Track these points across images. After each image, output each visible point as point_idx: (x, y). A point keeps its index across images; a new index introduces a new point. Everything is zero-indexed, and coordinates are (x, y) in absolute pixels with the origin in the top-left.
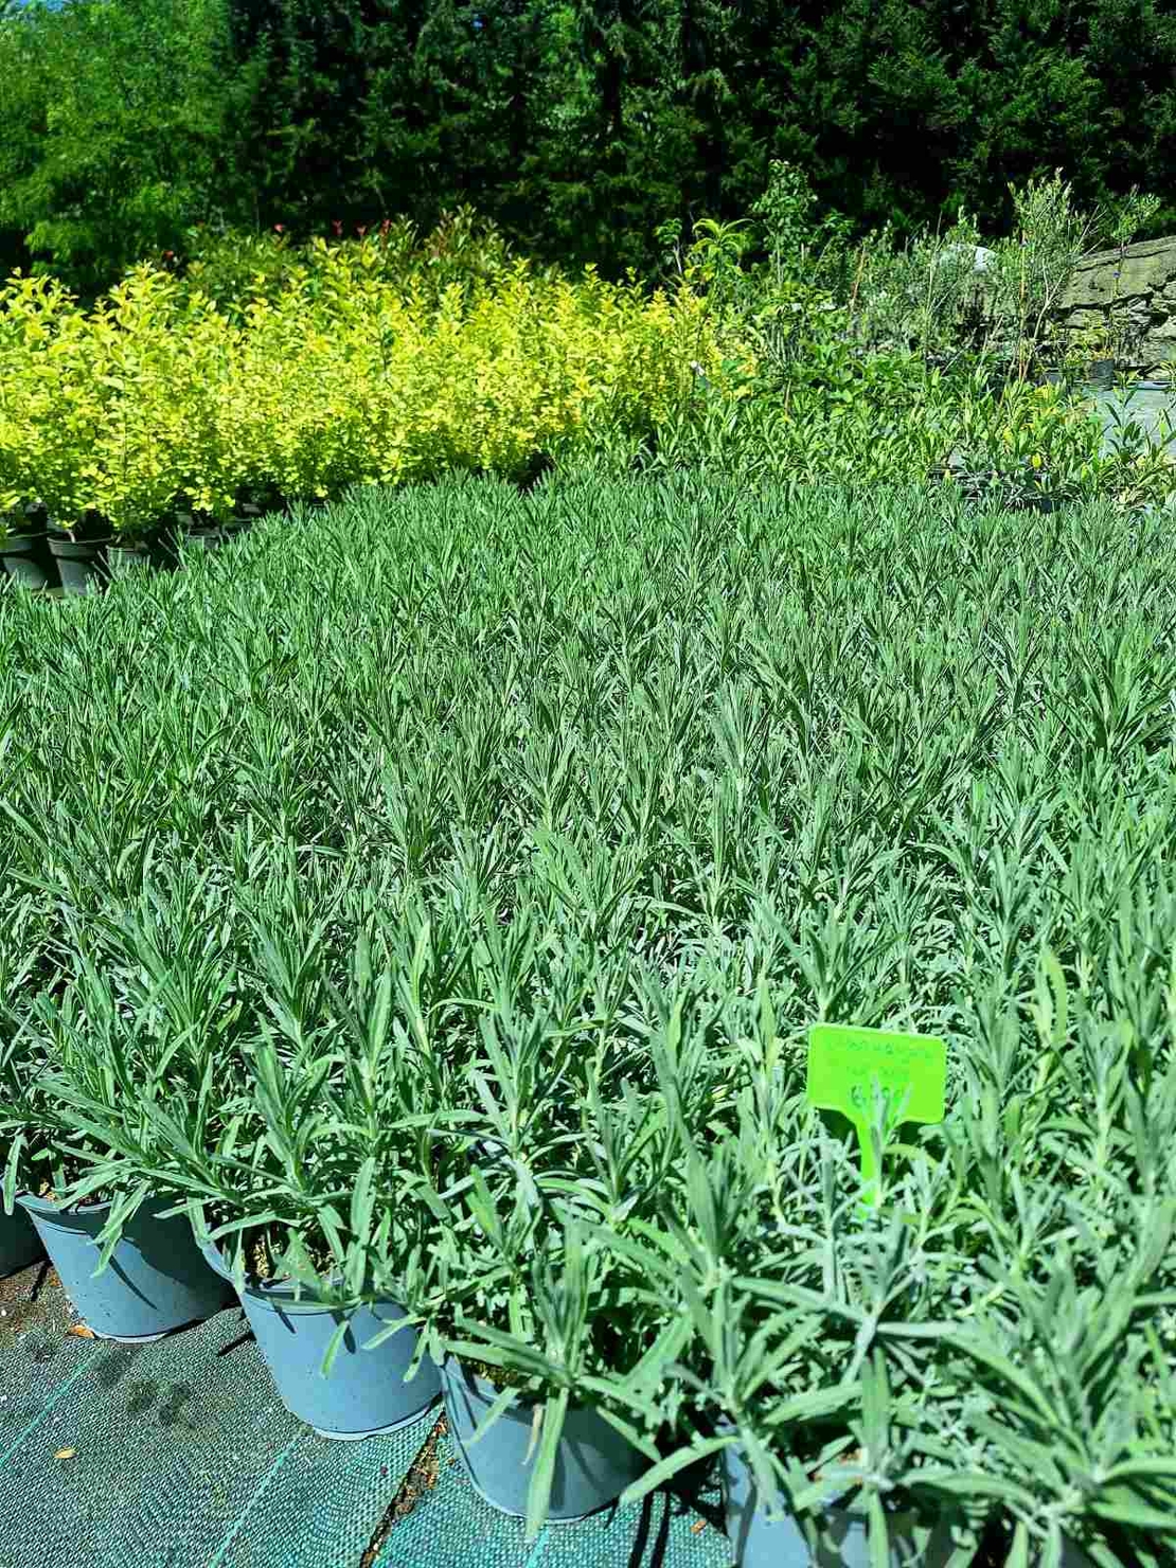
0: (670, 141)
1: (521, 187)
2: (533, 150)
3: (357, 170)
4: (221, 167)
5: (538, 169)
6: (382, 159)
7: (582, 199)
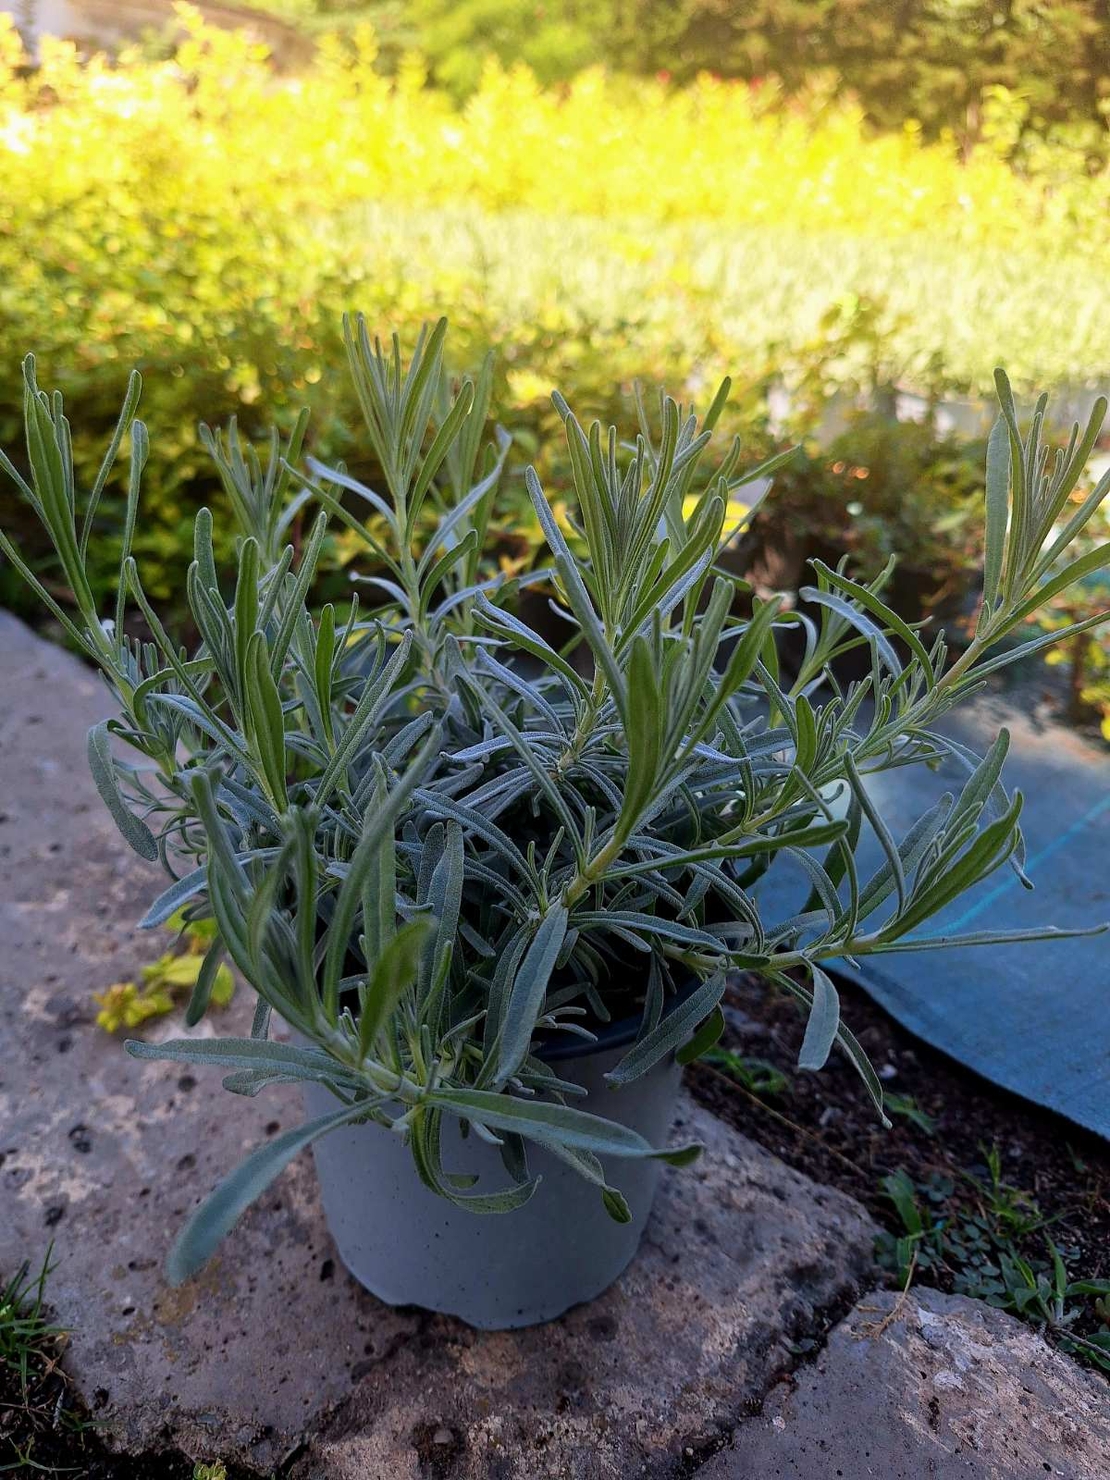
0: (1060, 37)
1: (894, 69)
2: (916, 33)
3: (740, 35)
4: (619, 22)
5: (917, 53)
6: (767, 28)
7: (952, 88)
